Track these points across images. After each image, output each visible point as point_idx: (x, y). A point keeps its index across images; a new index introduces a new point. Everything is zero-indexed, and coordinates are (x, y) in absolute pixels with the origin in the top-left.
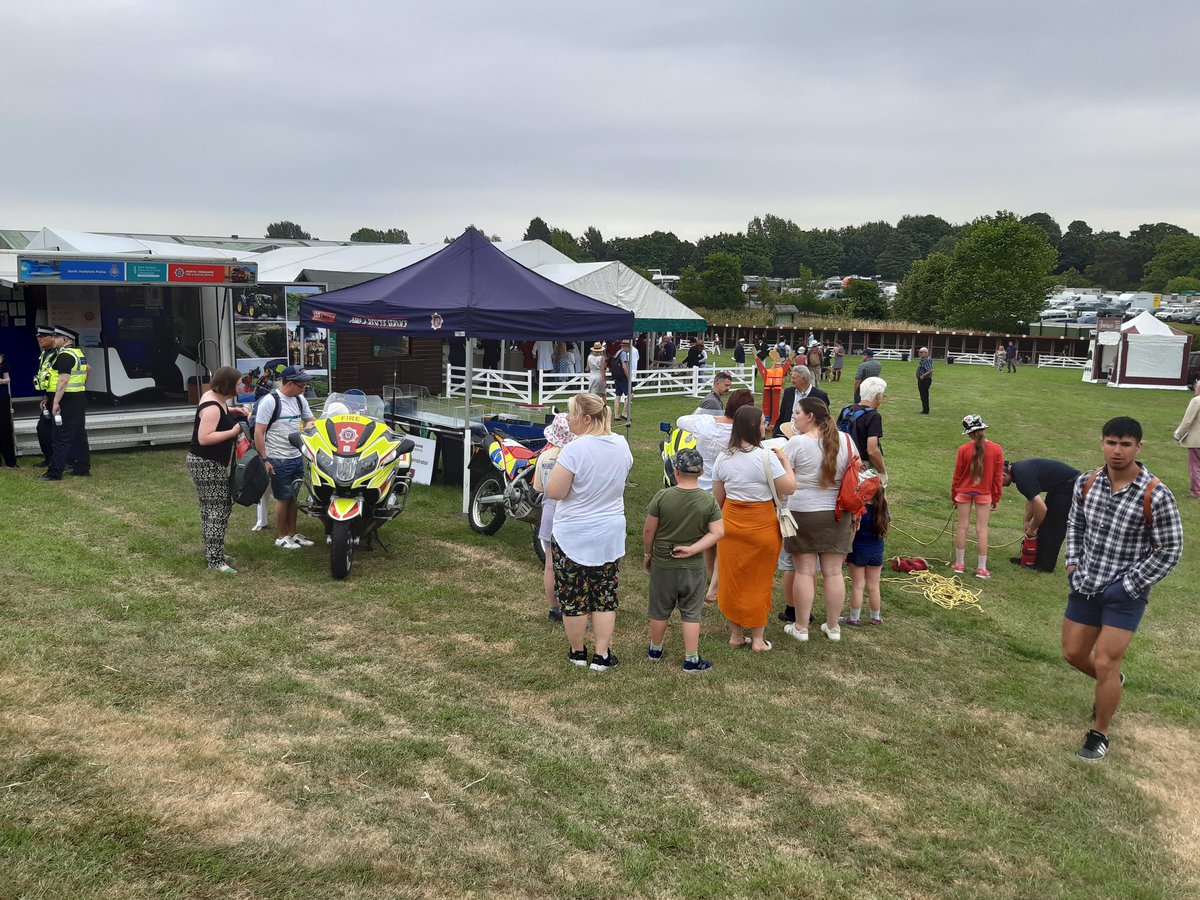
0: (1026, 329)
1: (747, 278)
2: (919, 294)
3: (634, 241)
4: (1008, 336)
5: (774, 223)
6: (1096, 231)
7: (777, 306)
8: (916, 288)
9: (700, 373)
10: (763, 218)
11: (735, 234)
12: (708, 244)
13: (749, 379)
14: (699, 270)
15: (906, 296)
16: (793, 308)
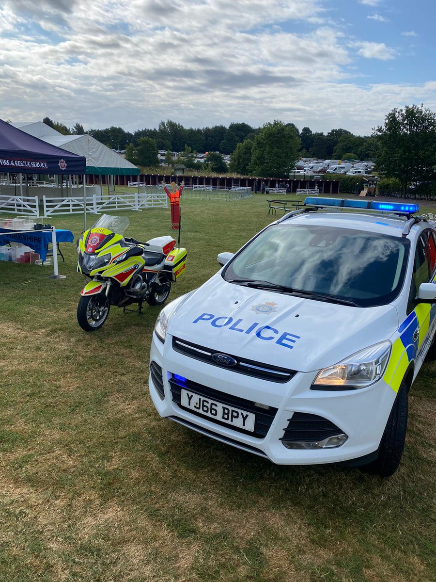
0: (288, 177)
1: (160, 152)
2: (241, 160)
3: (101, 132)
4: (281, 179)
5: (172, 125)
6: (314, 132)
7: (175, 165)
8: (239, 157)
9: (139, 197)
10: (166, 122)
11: (153, 129)
12: (139, 134)
13: (165, 200)
14: (136, 146)
15: (235, 161)
16: (183, 166)
